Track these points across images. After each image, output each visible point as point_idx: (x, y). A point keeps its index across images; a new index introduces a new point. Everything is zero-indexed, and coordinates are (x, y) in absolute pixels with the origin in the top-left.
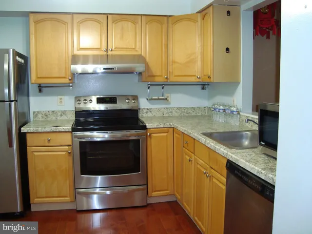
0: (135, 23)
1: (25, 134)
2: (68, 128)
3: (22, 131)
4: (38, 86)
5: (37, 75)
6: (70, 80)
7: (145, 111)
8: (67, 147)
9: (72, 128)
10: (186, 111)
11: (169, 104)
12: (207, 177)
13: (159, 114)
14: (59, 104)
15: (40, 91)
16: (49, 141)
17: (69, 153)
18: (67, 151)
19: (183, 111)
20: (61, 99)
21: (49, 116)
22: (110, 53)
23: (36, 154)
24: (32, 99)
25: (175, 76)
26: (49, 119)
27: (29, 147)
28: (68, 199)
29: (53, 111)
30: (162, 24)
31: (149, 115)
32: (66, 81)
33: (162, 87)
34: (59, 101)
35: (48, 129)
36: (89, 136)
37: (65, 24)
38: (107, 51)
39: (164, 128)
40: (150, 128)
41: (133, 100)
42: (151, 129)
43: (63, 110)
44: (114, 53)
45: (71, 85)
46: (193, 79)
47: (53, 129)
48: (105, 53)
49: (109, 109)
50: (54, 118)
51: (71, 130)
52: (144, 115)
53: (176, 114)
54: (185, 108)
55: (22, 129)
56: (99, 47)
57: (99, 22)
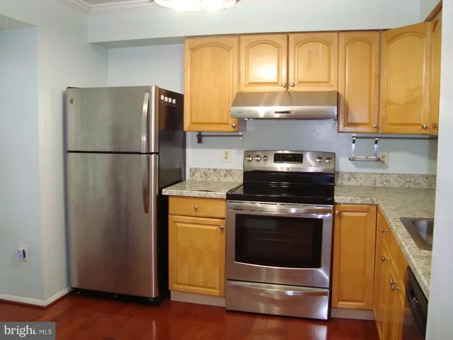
0: (328, 44)
1: (167, 197)
2: (222, 194)
3: (163, 194)
4: (198, 134)
5: (191, 119)
6: (234, 127)
7: (346, 177)
8: (219, 220)
9: (227, 195)
10: (412, 180)
11: (386, 167)
12: (393, 290)
13: (369, 183)
14: (225, 160)
15: (200, 141)
16: (196, 209)
17: (222, 229)
18: (219, 226)
19: (408, 179)
20: (226, 153)
21: (209, 175)
22: (291, 89)
23: (179, 225)
24: (189, 151)
25: (391, 124)
26: (209, 180)
27: (171, 215)
28: (216, 292)
29: (215, 170)
30: (370, 44)
31: (353, 183)
32: (229, 128)
33: (374, 140)
34: (224, 155)
35: (195, 194)
36: (250, 207)
37: (229, 50)
38: (287, 86)
39: (361, 204)
40: (340, 204)
41: (328, 159)
42: (342, 206)
43: (228, 168)
44: (296, 89)
45: (240, 134)
46: (416, 130)
47: (203, 194)
48: (285, 89)
49: (290, 170)
50: (216, 179)
51: (225, 197)
52: (345, 183)
53: (396, 184)
54: (411, 176)
55: (163, 190)
56: (276, 81)
57: (276, 46)
